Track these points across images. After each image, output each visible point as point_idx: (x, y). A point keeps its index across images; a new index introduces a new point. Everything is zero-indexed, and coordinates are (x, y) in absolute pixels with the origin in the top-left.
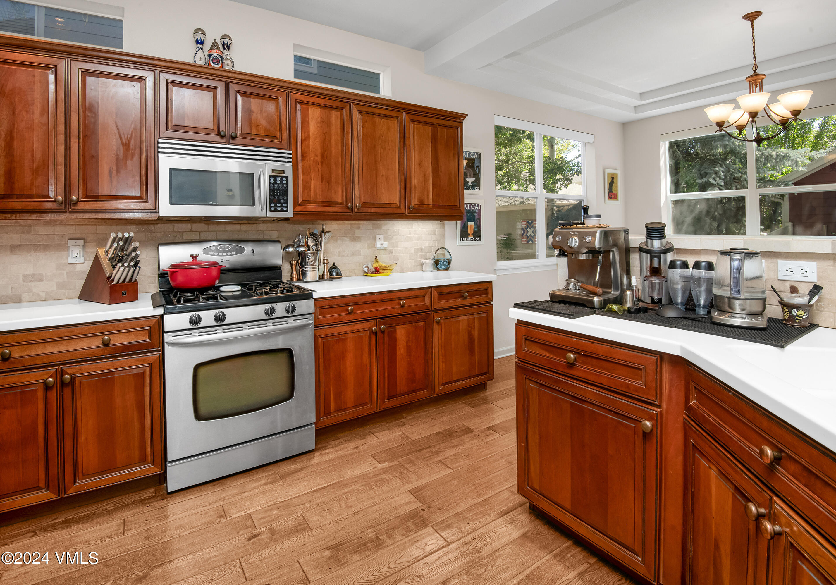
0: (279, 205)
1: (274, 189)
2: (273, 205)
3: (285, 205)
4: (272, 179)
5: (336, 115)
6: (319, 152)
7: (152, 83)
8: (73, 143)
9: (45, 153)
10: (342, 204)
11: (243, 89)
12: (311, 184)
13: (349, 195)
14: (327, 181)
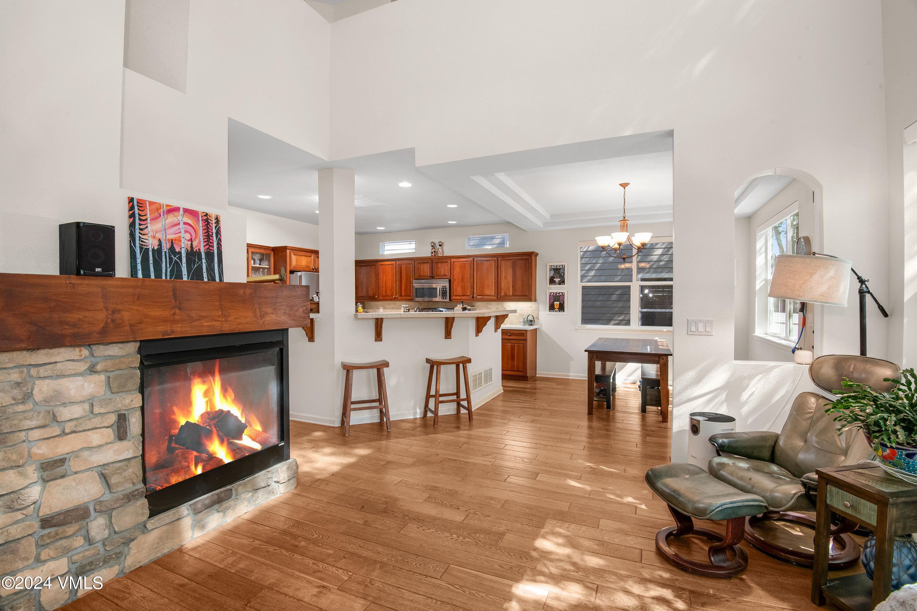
0: (444, 297)
1: (443, 292)
2: (442, 297)
3: (446, 297)
4: (442, 289)
5: (468, 264)
6: (461, 278)
7: (413, 264)
8: (397, 283)
9: (392, 285)
10: (469, 296)
11: (437, 261)
12: (458, 289)
13: (472, 292)
14: (463, 288)
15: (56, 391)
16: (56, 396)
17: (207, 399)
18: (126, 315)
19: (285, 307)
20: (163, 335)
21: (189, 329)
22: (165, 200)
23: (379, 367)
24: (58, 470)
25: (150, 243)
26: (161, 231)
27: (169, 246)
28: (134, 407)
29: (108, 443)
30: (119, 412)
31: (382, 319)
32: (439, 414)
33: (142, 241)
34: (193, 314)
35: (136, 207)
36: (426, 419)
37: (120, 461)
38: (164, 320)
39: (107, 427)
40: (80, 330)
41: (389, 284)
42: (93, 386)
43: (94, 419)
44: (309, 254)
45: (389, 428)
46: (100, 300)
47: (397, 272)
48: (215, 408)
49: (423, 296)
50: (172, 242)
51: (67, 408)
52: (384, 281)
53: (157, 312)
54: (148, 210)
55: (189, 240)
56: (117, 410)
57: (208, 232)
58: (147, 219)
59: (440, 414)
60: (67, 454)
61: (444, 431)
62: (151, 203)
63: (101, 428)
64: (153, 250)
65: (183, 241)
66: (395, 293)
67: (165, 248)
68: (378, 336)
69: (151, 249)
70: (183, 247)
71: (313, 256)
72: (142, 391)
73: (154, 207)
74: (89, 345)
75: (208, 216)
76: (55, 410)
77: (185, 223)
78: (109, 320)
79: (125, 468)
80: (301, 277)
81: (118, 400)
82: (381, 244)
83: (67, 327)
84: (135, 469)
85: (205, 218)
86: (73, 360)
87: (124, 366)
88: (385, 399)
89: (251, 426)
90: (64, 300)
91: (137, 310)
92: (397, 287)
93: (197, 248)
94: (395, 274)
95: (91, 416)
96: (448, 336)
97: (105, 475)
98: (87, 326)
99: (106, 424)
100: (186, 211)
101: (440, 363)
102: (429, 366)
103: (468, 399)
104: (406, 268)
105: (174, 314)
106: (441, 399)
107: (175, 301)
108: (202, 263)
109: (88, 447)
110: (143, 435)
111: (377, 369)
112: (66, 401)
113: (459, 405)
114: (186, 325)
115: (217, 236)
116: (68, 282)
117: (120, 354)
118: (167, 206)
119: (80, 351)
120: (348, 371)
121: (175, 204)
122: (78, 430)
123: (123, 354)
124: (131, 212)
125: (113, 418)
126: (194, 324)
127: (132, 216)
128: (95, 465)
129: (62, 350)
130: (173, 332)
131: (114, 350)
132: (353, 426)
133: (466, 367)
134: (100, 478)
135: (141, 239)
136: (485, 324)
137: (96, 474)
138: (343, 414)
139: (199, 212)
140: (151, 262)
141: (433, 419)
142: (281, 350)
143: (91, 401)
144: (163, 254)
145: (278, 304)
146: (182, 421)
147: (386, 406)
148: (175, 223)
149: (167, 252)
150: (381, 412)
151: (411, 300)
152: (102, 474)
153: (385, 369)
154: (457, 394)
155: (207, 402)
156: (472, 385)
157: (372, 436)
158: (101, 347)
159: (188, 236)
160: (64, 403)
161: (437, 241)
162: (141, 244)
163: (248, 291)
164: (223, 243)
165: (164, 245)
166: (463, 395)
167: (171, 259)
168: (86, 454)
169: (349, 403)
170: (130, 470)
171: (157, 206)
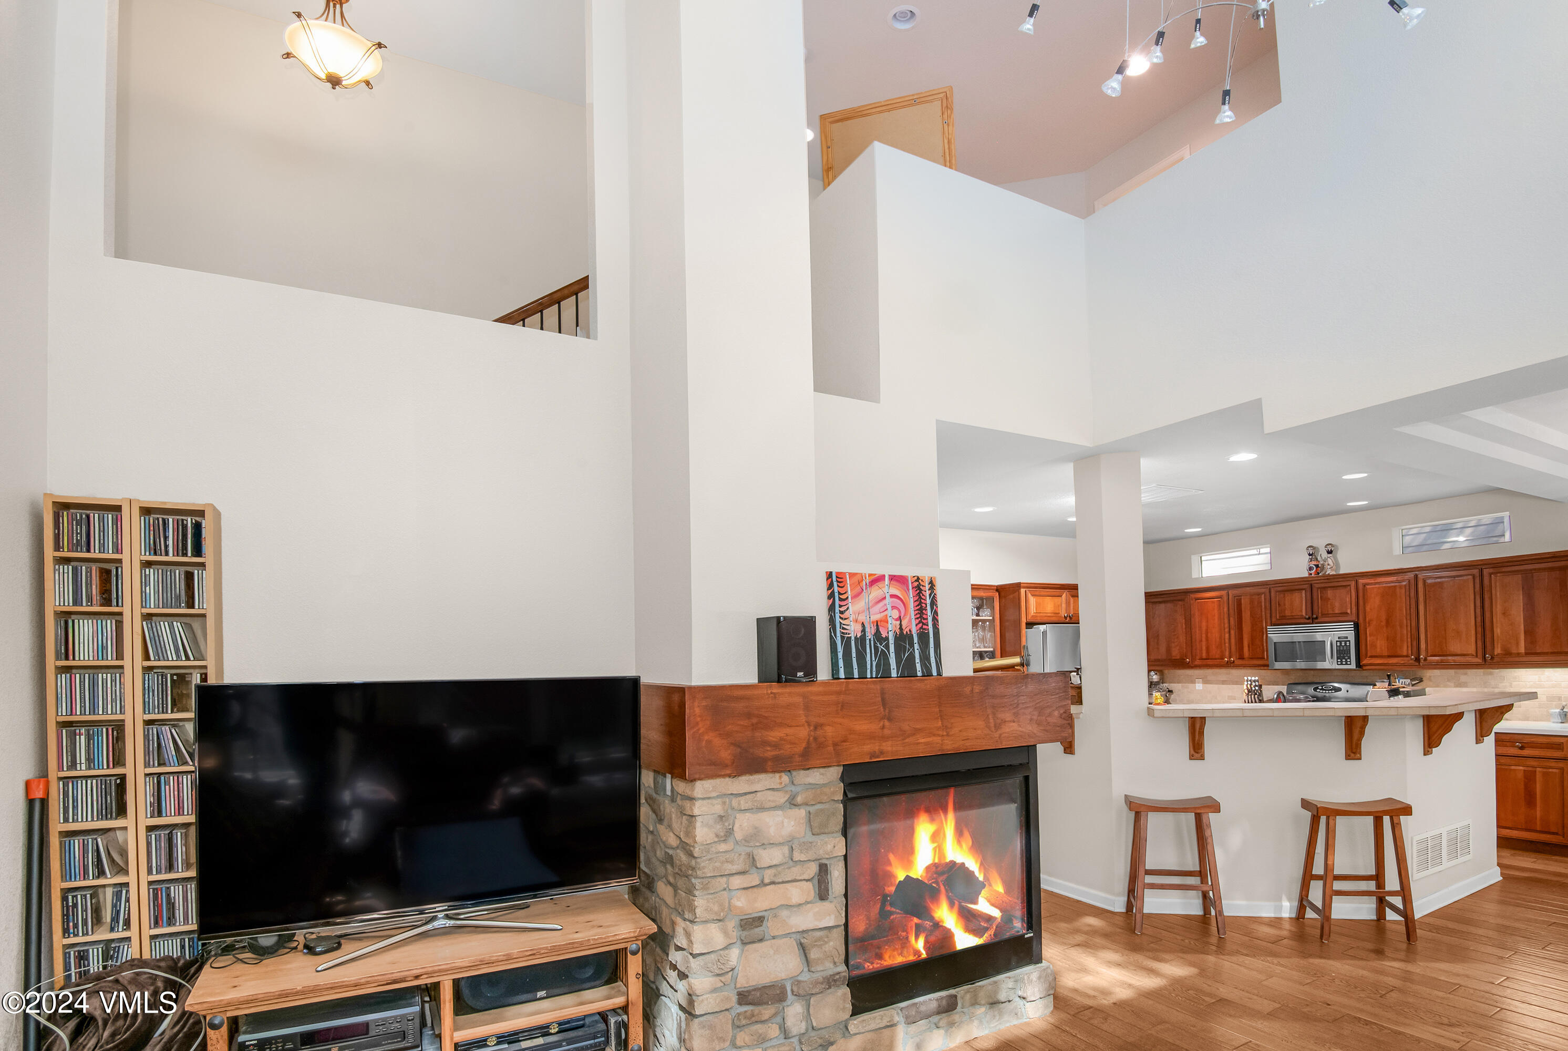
0: (1344, 660)
1: (1340, 650)
2: (1339, 660)
3: (1349, 660)
4: (1338, 643)
5: (1401, 587)
6: (1384, 617)
7: (1268, 594)
8: (1232, 632)
9: (1220, 638)
10: (1407, 656)
11: (1323, 585)
12: (1377, 643)
13: (1415, 649)
14: (1392, 640)
15: (756, 828)
16: (755, 834)
17: (935, 845)
18: (829, 731)
19: (1030, 710)
20: (871, 758)
21: (901, 748)
22: (867, 569)
23: (1198, 811)
24: (757, 930)
25: (853, 630)
26: (863, 611)
27: (873, 631)
28: (836, 855)
29: (807, 903)
30: (820, 861)
31: (1203, 719)
32: (1333, 917)
33: (844, 629)
34: (906, 727)
35: (835, 584)
36: (1303, 923)
37: (821, 929)
38: (871, 737)
39: (807, 880)
40: (782, 752)
41: (1215, 634)
42: (792, 823)
43: (794, 868)
44: (1058, 592)
45: (1221, 931)
46: (801, 712)
47: (1231, 611)
48: (945, 858)
49: (1292, 658)
50: (877, 625)
51: (766, 851)
52: (1204, 629)
53: (863, 726)
54: (849, 585)
55: (897, 620)
56: (819, 858)
57: (921, 603)
58: (848, 597)
59: (1334, 915)
60: (766, 911)
61: (1344, 955)
62: (852, 575)
63: (801, 880)
64: (856, 638)
65: (890, 621)
66: (1227, 654)
67: (870, 635)
68: (1197, 749)
69: (853, 638)
70: (890, 631)
71: (1064, 596)
72: (845, 834)
73: (855, 579)
74: (789, 771)
75: (920, 581)
76: (755, 852)
77: (892, 596)
78: (811, 738)
79: (826, 940)
80: (1045, 633)
81: (819, 844)
82: (1195, 559)
83: (769, 749)
84: (836, 943)
85: (916, 584)
86: (773, 789)
87: (825, 798)
88: (1213, 874)
89: (990, 885)
90: (766, 715)
91: (841, 724)
92: (1233, 641)
93: (907, 630)
94: (1226, 616)
95: (791, 863)
96: (1352, 755)
97: (804, 945)
98: (789, 746)
99: (806, 877)
100: (893, 578)
101: (1334, 812)
102: (1308, 815)
103: (1405, 892)
104: (1252, 602)
105: (883, 727)
106: (1338, 886)
107: (884, 708)
108: (914, 650)
109: (787, 905)
110: (846, 895)
111: (1196, 814)
112: (766, 843)
113: (1382, 903)
114: (898, 743)
115: (932, 608)
116: (769, 692)
117: (821, 782)
118: (870, 575)
119: (780, 777)
120: (1138, 814)
121: (879, 572)
122: (777, 881)
123: (824, 783)
124: (830, 591)
125: (813, 869)
126: (907, 741)
127: (831, 596)
128: (794, 930)
129: (762, 776)
130: (882, 753)
131: (816, 777)
132: (1150, 916)
133: (1399, 824)
134: (799, 950)
135: (842, 625)
136: (1448, 729)
137: (795, 943)
138: (1129, 892)
139: (907, 577)
140: (854, 655)
141: (1319, 925)
142: (1027, 778)
143: (790, 844)
144: (868, 642)
145: (1021, 706)
146: (901, 876)
147: (1215, 887)
148: (880, 598)
149: (872, 639)
150: (1205, 896)
151: (1266, 666)
152: (801, 944)
153: (1212, 816)
154: (1379, 877)
155: (935, 849)
156: (1415, 860)
157: (1187, 941)
158: (802, 772)
159: (895, 614)
160: (763, 844)
161: (1320, 544)
162: (843, 633)
163: (977, 689)
164: (940, 618)
165: (867, 630)
166: (1392, 882)
167: (876, 648)
168: (784, 913)
169: (1142, 872)
170: (831, 943)
171: (858, 577)
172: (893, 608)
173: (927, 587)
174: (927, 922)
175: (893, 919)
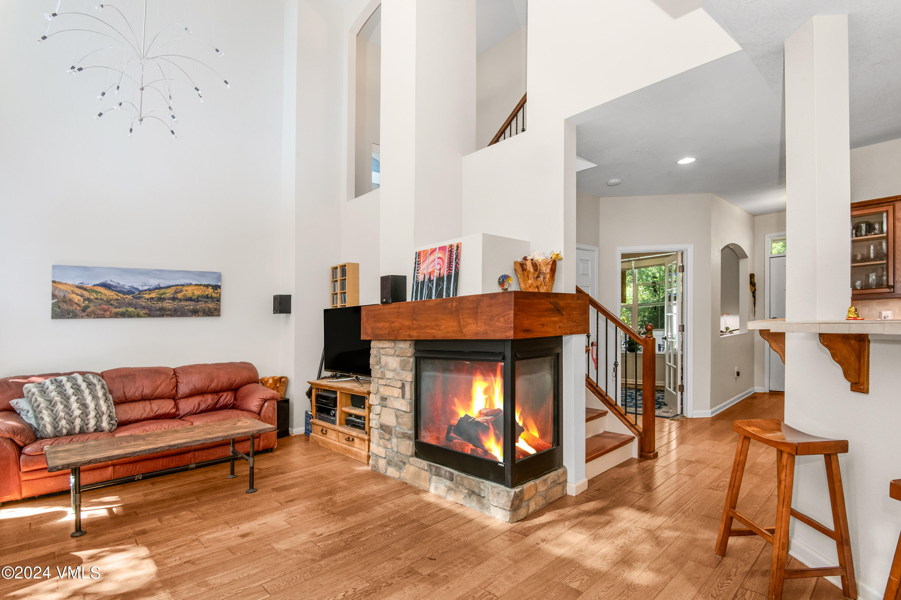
15: (386, 362)
16: (386, 365)
17: (487, 396)
22: (430, 246)
25: (421, 278)
26: (426, 268)
27: (428, 277)
33: (417, 278)
35: (418, 257)
48: (493, 406)
50: (430, 274)
54: (423, 256)
55: (438, 270)
57: (451, 259)
58: (421, 263)
62: (424, 251)
64: (421, 282)
65: (436, 271)
67: (426, 280)
68: (857, 380)
70: (435, 275)
73: (425, 253)
75: (453, 247)
77: (438, 258)
85: (451, 249)
89: (528, 430)
93: (443, 274)
100: (440, 248)
108: (444, 285)
115: (456, 261)
118: (431, 249)
121: (434, 247)
124: (415, 261)
127: (415, 263)
135: (417, 276)
139: (447, 246)
140: (419, 290)
144: (425, 283)
146: (462, 414)
148: (433, 260)
155: (487, 399)
158: (398, 342)
159: (439, 267)
162: (417, 280)
163: (454, 304)
165: (426, 277)
167: (428, 285)
168: (392, 399)
171: (426, 251)
172: (438, 264)
173: (455, 249)
174: (479, 449)
175: (455, 442)
